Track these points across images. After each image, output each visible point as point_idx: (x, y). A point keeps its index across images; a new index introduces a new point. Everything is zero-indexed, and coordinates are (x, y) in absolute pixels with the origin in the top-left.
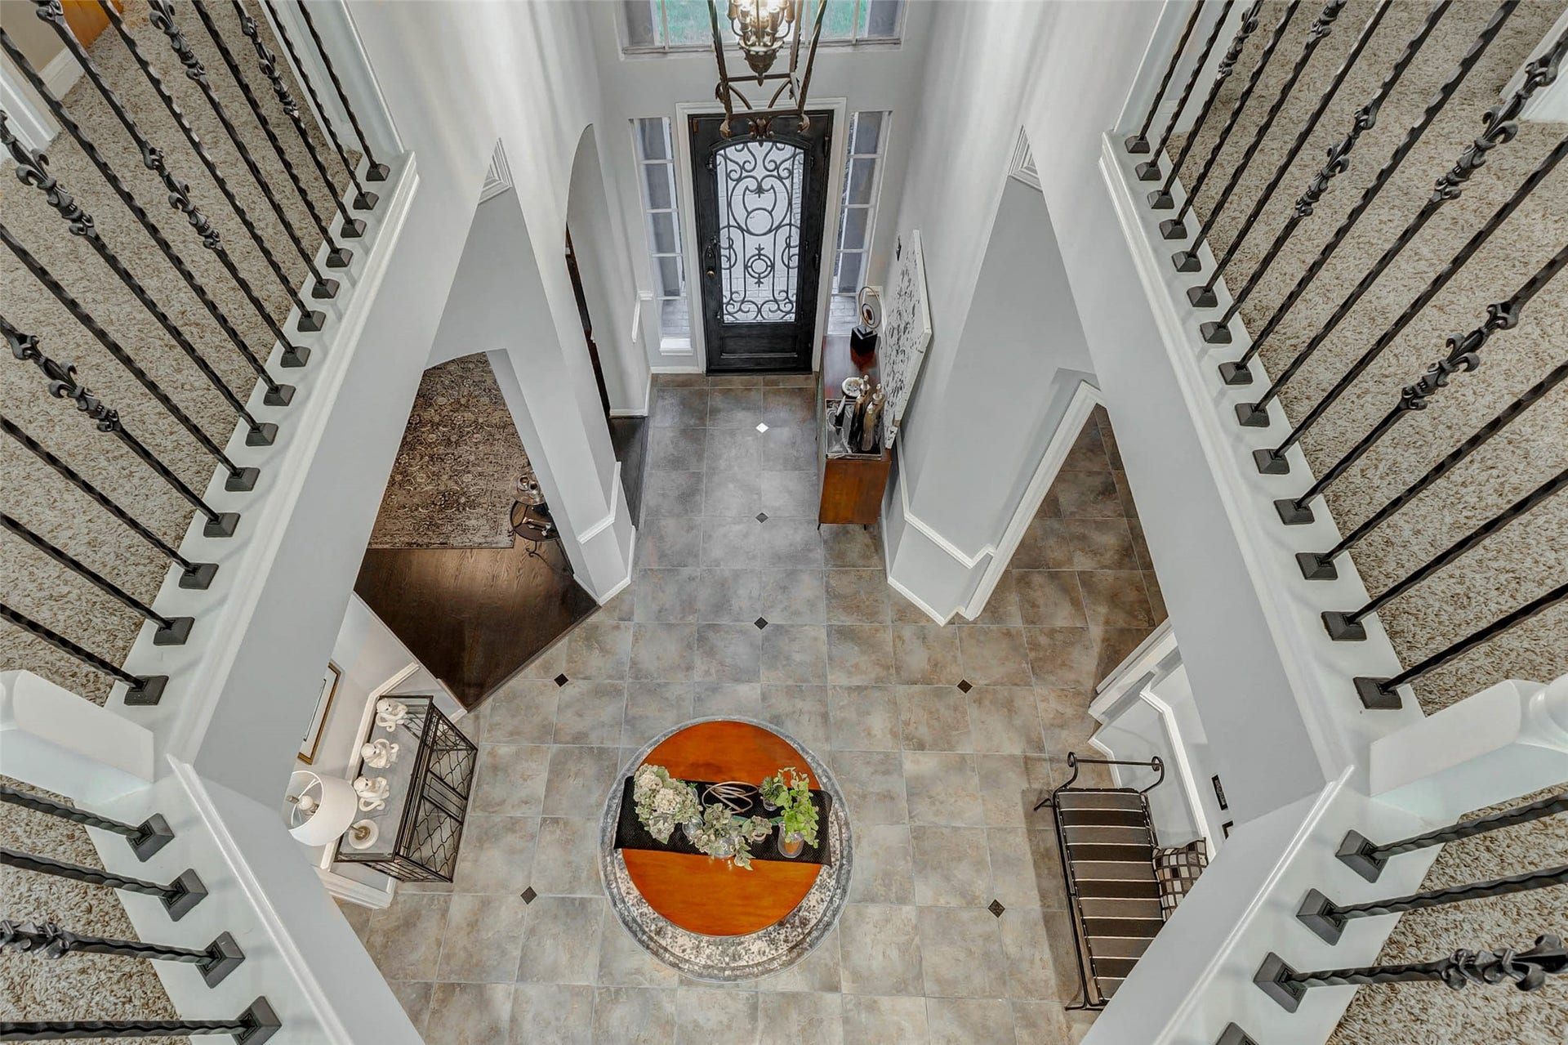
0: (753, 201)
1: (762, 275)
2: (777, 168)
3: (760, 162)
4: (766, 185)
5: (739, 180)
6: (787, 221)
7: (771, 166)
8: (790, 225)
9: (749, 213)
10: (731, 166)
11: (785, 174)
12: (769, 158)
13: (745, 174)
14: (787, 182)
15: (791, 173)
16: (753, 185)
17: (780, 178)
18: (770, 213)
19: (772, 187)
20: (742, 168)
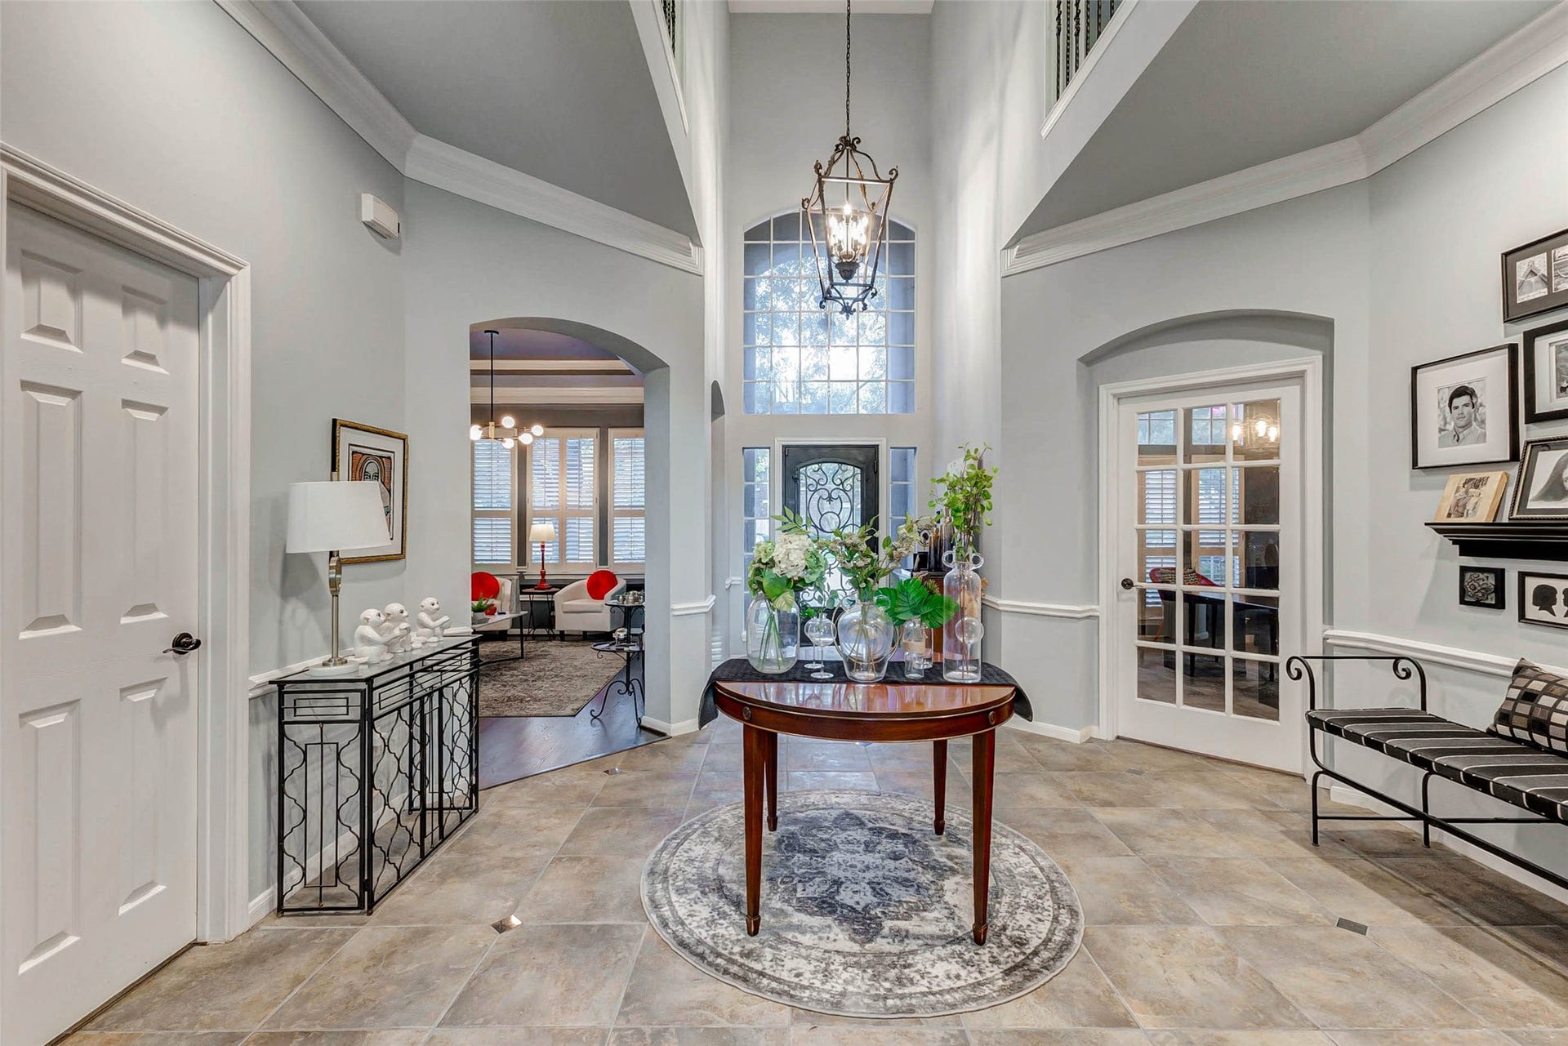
0: (826, 506)
1: (832, 567)
2: (842, 483)
3: (830, 480)
4: (834, 495)
5: (816, 491)
6: (850, 522)
7: (839, 482)
8: (853, 525)
9: (822, 516)
10: (810, 481)
11: (848, 488)
12: (836, 478)
13: (819, 487)
14: (850, 494)
15: (852, 487)
16: (826, 495)
17: (844, 491)
18: (838, 515)
19: (839, 497)
20: (818, 483)
